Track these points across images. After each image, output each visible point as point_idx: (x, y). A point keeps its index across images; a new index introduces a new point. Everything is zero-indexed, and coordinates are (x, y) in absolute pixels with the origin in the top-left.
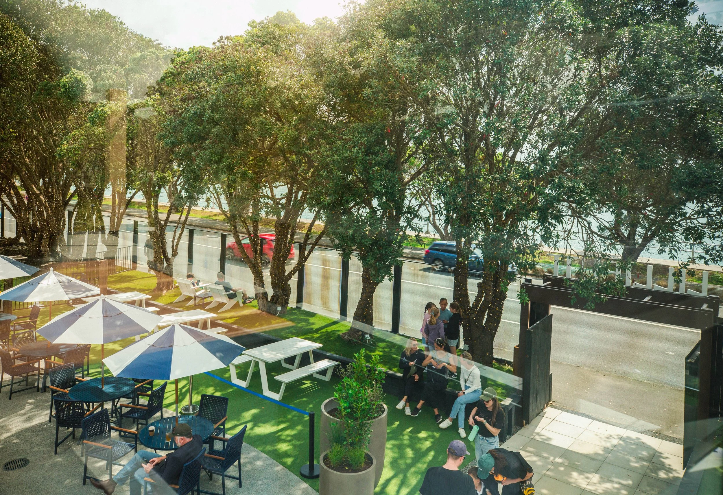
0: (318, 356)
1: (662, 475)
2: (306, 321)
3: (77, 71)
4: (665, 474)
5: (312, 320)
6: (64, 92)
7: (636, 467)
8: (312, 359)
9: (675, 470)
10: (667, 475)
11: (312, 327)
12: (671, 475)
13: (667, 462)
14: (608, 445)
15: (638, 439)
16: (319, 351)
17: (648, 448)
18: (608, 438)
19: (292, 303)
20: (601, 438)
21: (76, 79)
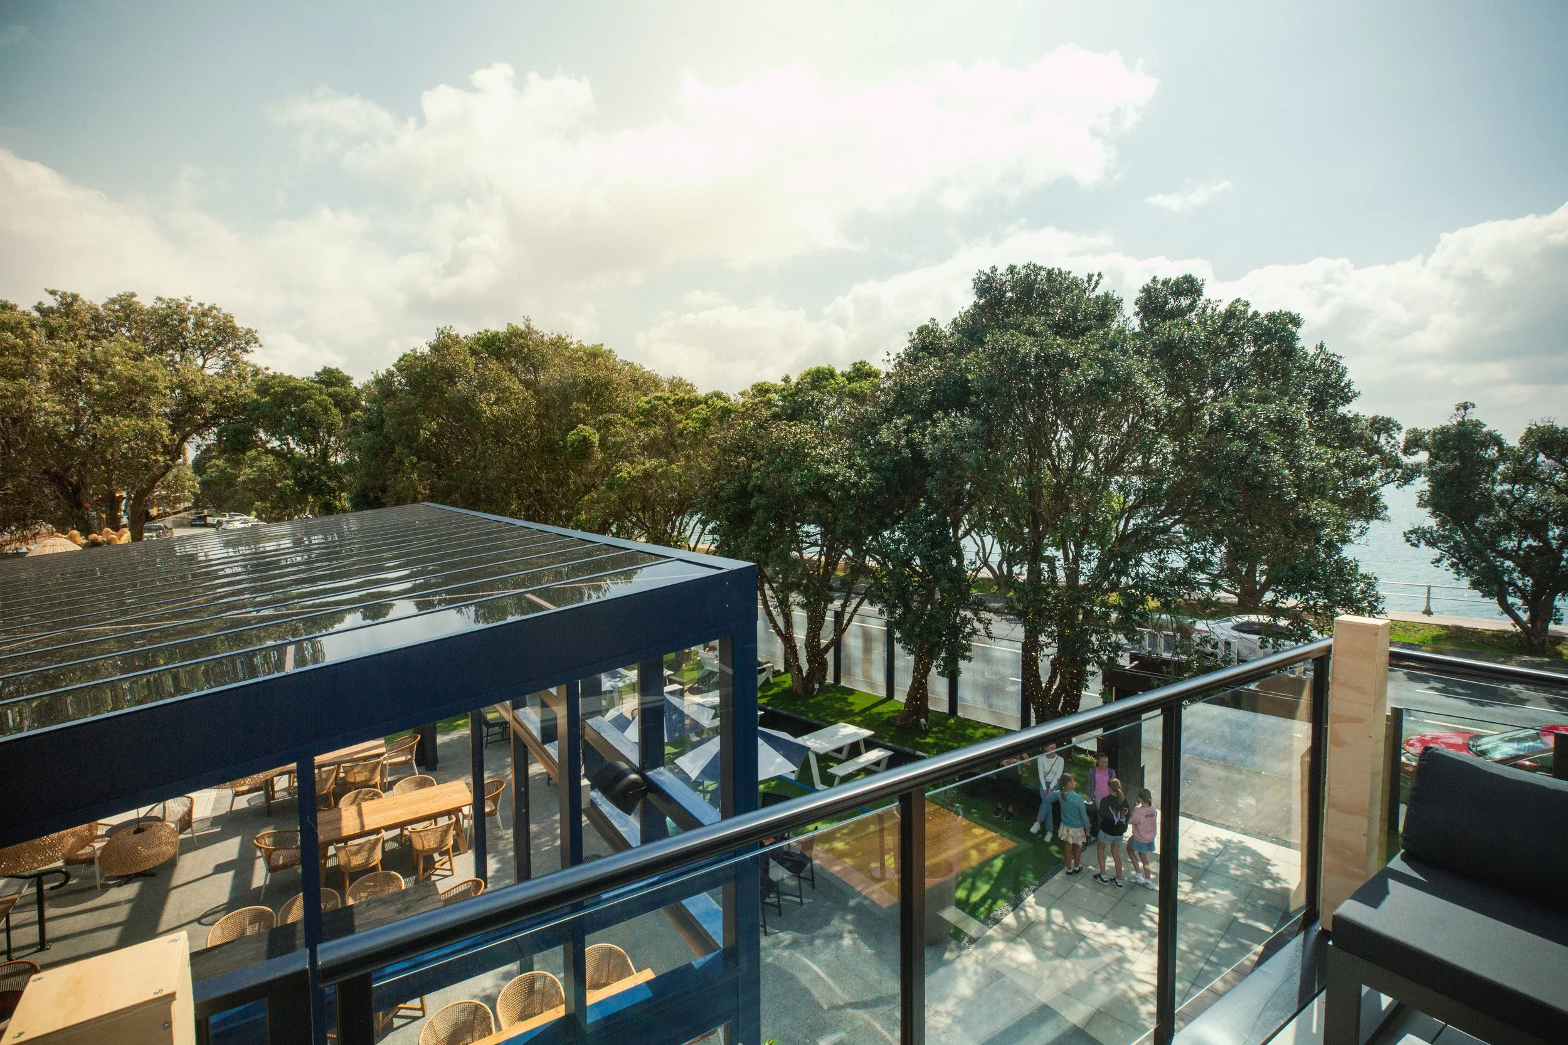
0: (870, 744)
1: (1267, 884)
2: (844, 700)
3: (584, 427)
4: (1271, 884)
5: (851, 699)
6: (573, 452)
7: (1236, 875)
8: (863, 748)
9: (1284, 880)
10: (1274, 885)
11: (852, 707)
12: (1278, 885)
13: (1274, 870)
14: (1205, 849)
15: (1241, 842)
16: (870, 739)
17: (1254, 854)
18: (1204, 841)
19: (830, 680)
20: (1195, 841)
21: (584, 436)
